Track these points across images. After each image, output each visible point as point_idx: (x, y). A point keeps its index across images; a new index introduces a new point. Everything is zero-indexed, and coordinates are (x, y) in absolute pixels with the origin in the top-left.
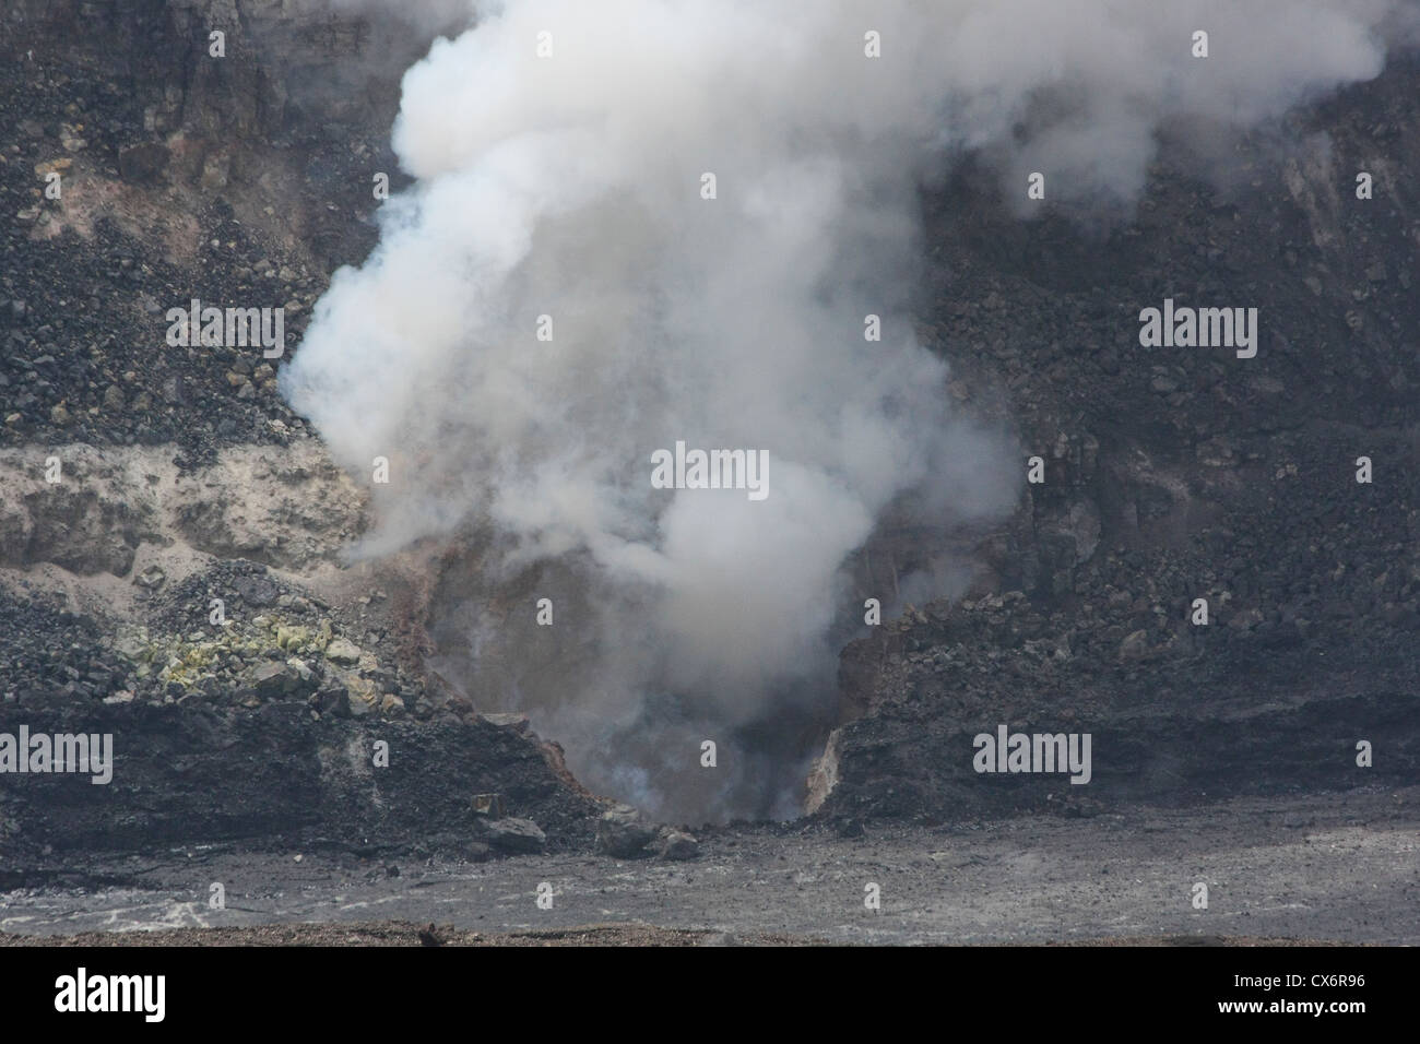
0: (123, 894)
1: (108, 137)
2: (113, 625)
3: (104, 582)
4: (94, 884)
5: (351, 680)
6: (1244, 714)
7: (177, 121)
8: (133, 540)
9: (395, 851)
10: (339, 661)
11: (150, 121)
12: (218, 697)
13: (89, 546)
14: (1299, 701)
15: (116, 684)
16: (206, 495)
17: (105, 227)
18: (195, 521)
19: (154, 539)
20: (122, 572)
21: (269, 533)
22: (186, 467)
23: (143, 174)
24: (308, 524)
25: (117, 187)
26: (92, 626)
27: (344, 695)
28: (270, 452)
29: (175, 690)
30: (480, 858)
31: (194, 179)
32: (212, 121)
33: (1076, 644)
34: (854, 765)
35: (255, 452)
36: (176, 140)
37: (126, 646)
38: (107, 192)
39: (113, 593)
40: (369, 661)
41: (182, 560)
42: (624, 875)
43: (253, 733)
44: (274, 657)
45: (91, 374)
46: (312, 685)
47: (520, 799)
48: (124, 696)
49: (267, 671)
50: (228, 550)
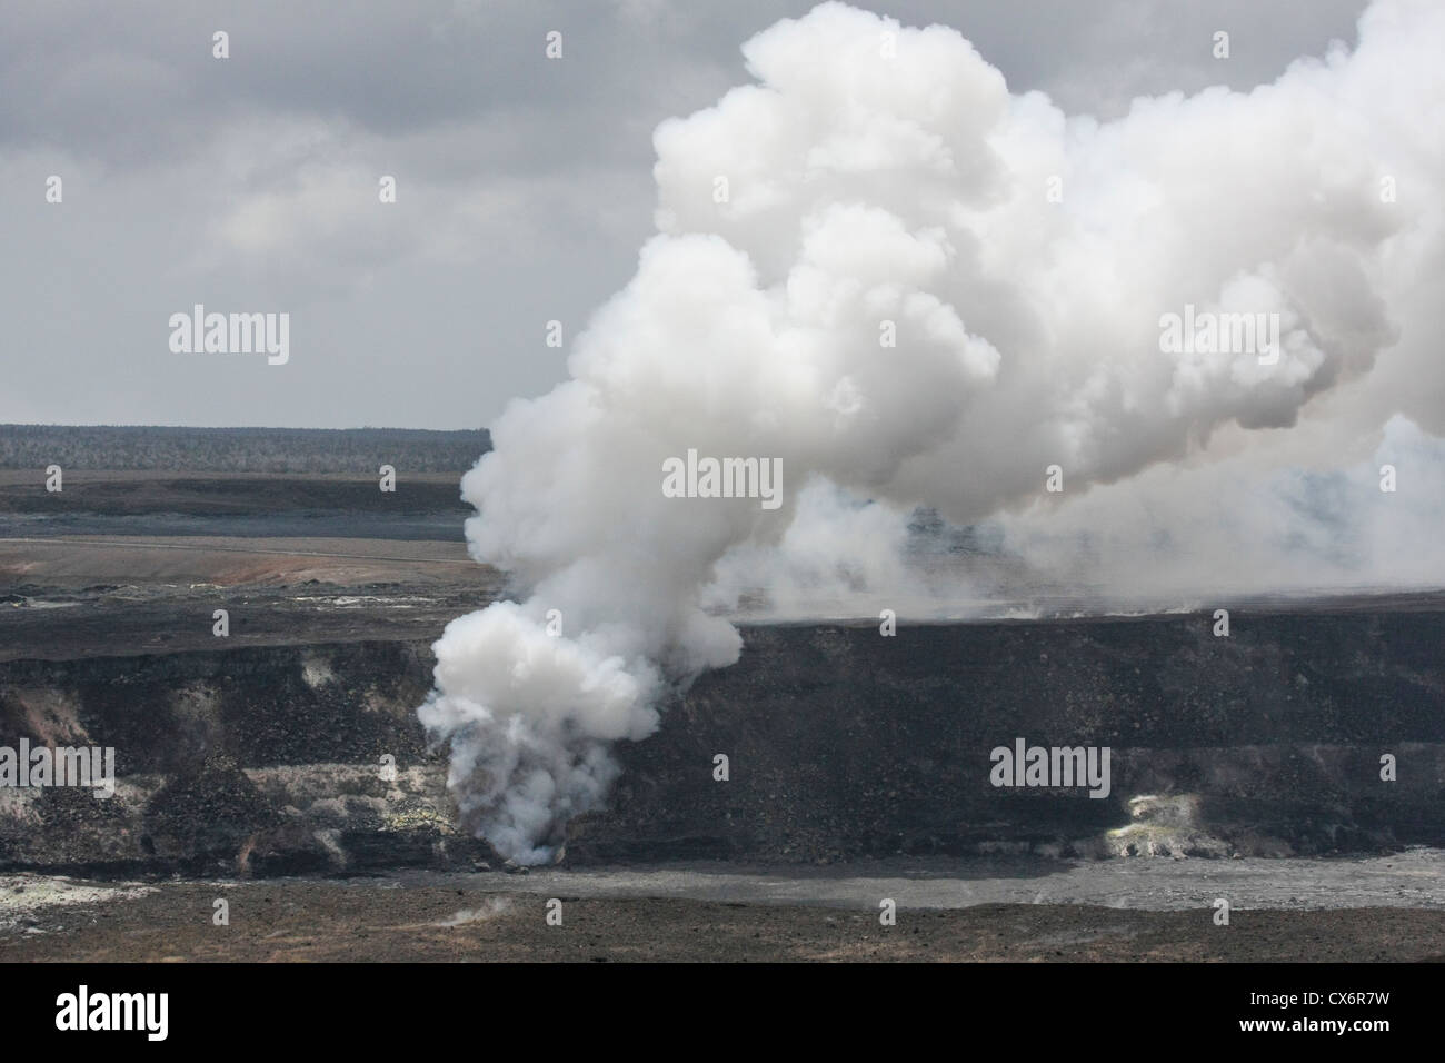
0: (381, 879)
1: (384, 687)
2: (381, 811)
3: (379, 799)
4: (374, 876)
5: (441, 826)
6: (669, 840)
7: (400, 683)
8: (387, 789)
9: (449, 870)
10: (439, 822)
11: (393, 683)
12: (407, 830)
13: (375, 791)
14: (683, 837)
15: (381, 826)
16: (406, 778)
17: (382, 710)
18: (403, 785)
19: (392, 789)
20: (384, 797)
21: (421, 789)
22: (400, 771)
23: (391, 696)
24: (431, 786)
25: (385, 699)
26: (375, 811)
27: (439, 831)
28: (422, 768)
29: (396, 828)
30: (473, 872)
31: (404, 698)
32: (409, 683)
33: (627, 822)
34: (569, 850)
35: (418, 768)
36: (400, 688)
37: (384, 816)
38: (382, 700)
39: (381, 803)
40: (446, 822)
41: (399, 795)
42: (509, 878)
43: (416, 839)
44: (422, 820)
45: (377, 747)
46: (431, 827)
47: (483, 858)
48: (383, 829)
49: (420, 823)
50: (411, 792)
